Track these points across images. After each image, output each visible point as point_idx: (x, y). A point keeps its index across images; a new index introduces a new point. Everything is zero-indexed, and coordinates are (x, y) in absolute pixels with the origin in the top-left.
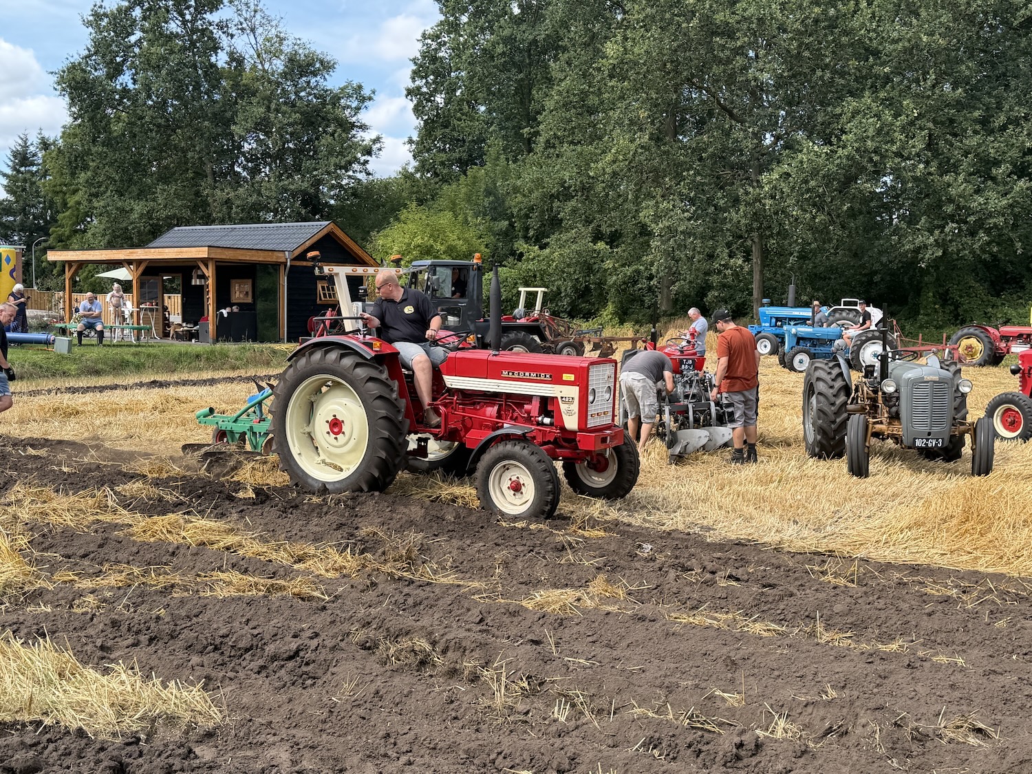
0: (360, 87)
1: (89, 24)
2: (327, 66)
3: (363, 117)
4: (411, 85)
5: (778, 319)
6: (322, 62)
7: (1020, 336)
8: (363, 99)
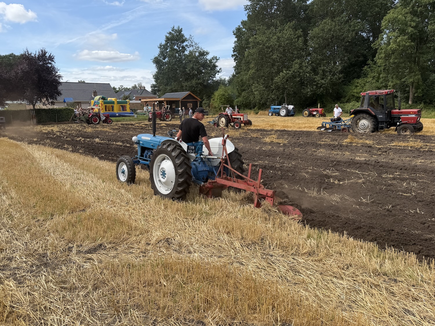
0: (216, 57)
1: (159, 48)
2: (207, 53)
3: (217, 64)
4: (233, 54)
5: (274, 108)
6: (206, 52)
7: (316, 110)
8: (217, 60)
